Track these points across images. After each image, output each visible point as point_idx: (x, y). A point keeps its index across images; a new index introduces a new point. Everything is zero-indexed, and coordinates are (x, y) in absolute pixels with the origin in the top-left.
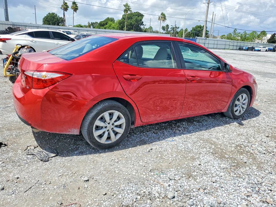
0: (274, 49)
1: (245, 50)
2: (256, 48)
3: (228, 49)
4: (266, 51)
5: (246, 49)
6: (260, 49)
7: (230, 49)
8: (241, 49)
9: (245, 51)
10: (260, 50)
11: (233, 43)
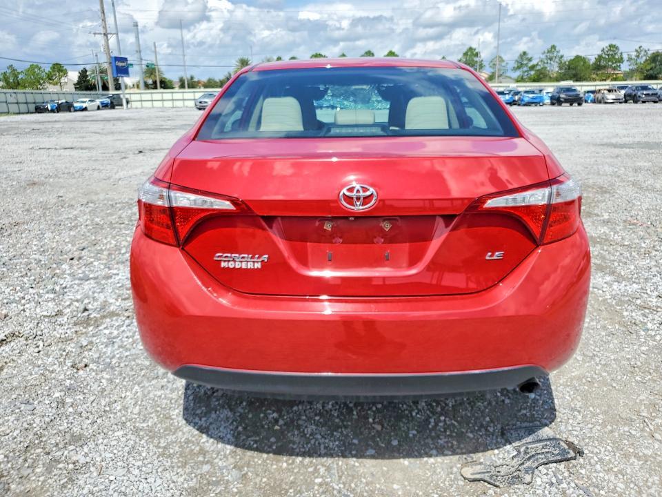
0: (112, 103)
1: (52, 111)
2: (76, 105)
3: (8, 113)
4: (99, 108)
5: (54, 108)
6: (84, 105)
7: (11, 111)
8: (41, 109)
9: (55, 114)
10: (86, 108)
11: (14, 95)
